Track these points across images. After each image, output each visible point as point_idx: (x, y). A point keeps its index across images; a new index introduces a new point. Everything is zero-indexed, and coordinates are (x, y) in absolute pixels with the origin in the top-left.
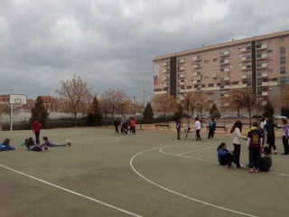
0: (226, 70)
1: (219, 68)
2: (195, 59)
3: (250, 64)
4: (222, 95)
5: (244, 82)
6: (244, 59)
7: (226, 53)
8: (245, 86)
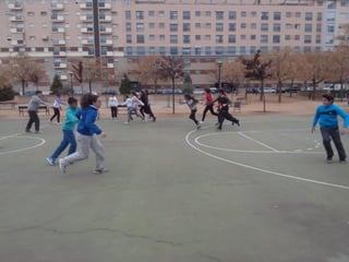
1: (50, 26)
3: (92, 26)
4: (57, 64)
5: (85, 49)
6: (84, 18)
7: (60, 6)
8: (86, 54)
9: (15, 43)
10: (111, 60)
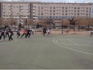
0: (22, 11)
1: (19, 10)
2: (10, 5)
3: (30, 10)
4: (20, 20)
5: (28, 16)
6: (28, 8)
7: (22, 5)
8: (28, 17)
9: (10, 14)
10: (34, 19)
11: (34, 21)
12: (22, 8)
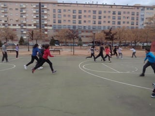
6: (35, 12)
7: (24, 6)
8: (35, 27)
9: (3, 22)
10: (46, 30)
11: (46, 33)
12: (24, 12)
